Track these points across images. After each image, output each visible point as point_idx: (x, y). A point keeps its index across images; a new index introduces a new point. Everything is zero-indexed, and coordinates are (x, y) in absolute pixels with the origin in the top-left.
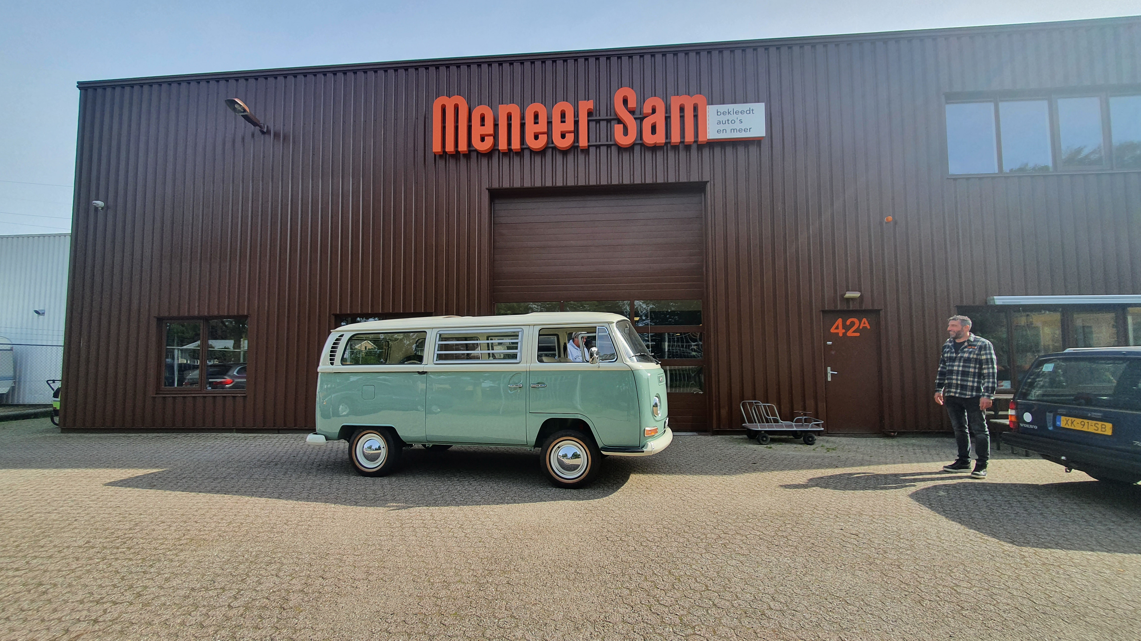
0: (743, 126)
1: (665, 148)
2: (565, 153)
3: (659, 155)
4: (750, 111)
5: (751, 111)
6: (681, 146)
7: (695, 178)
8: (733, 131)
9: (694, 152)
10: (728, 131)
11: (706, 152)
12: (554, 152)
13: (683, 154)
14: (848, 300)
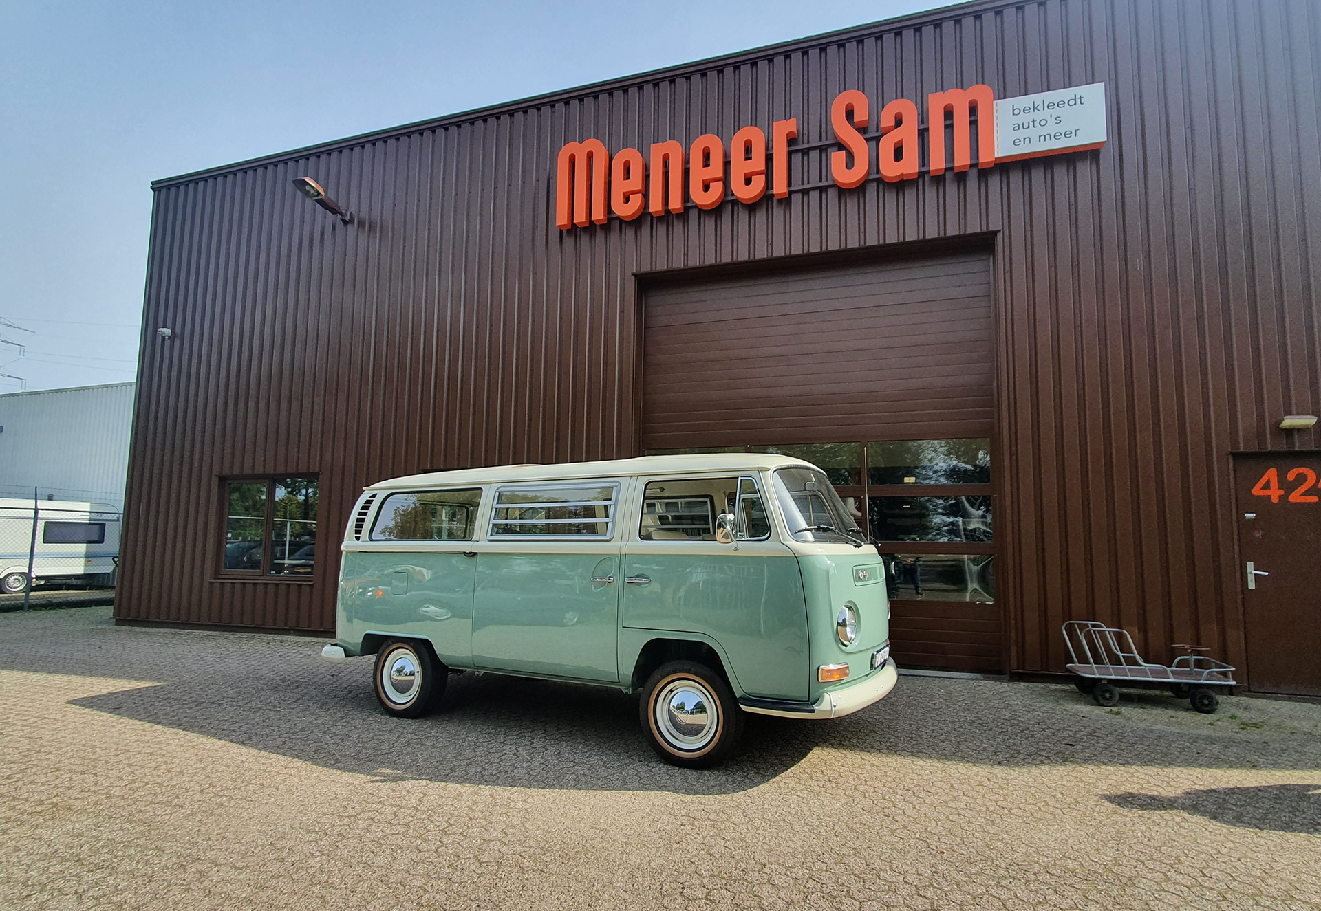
0: (1062, 128)
1: (920, 183)
2: (752, 207)
3: (910, 195)
4: (1075, 100)
5: (1078, 101)
6: (949, 176)
7: (974, 227)
8: (1042, 138)
9: (972, 183)
10: (1035, 139)
11: (994, 182)
12: (736, 208)
13: (951, 189)
14: (1290, 432)
